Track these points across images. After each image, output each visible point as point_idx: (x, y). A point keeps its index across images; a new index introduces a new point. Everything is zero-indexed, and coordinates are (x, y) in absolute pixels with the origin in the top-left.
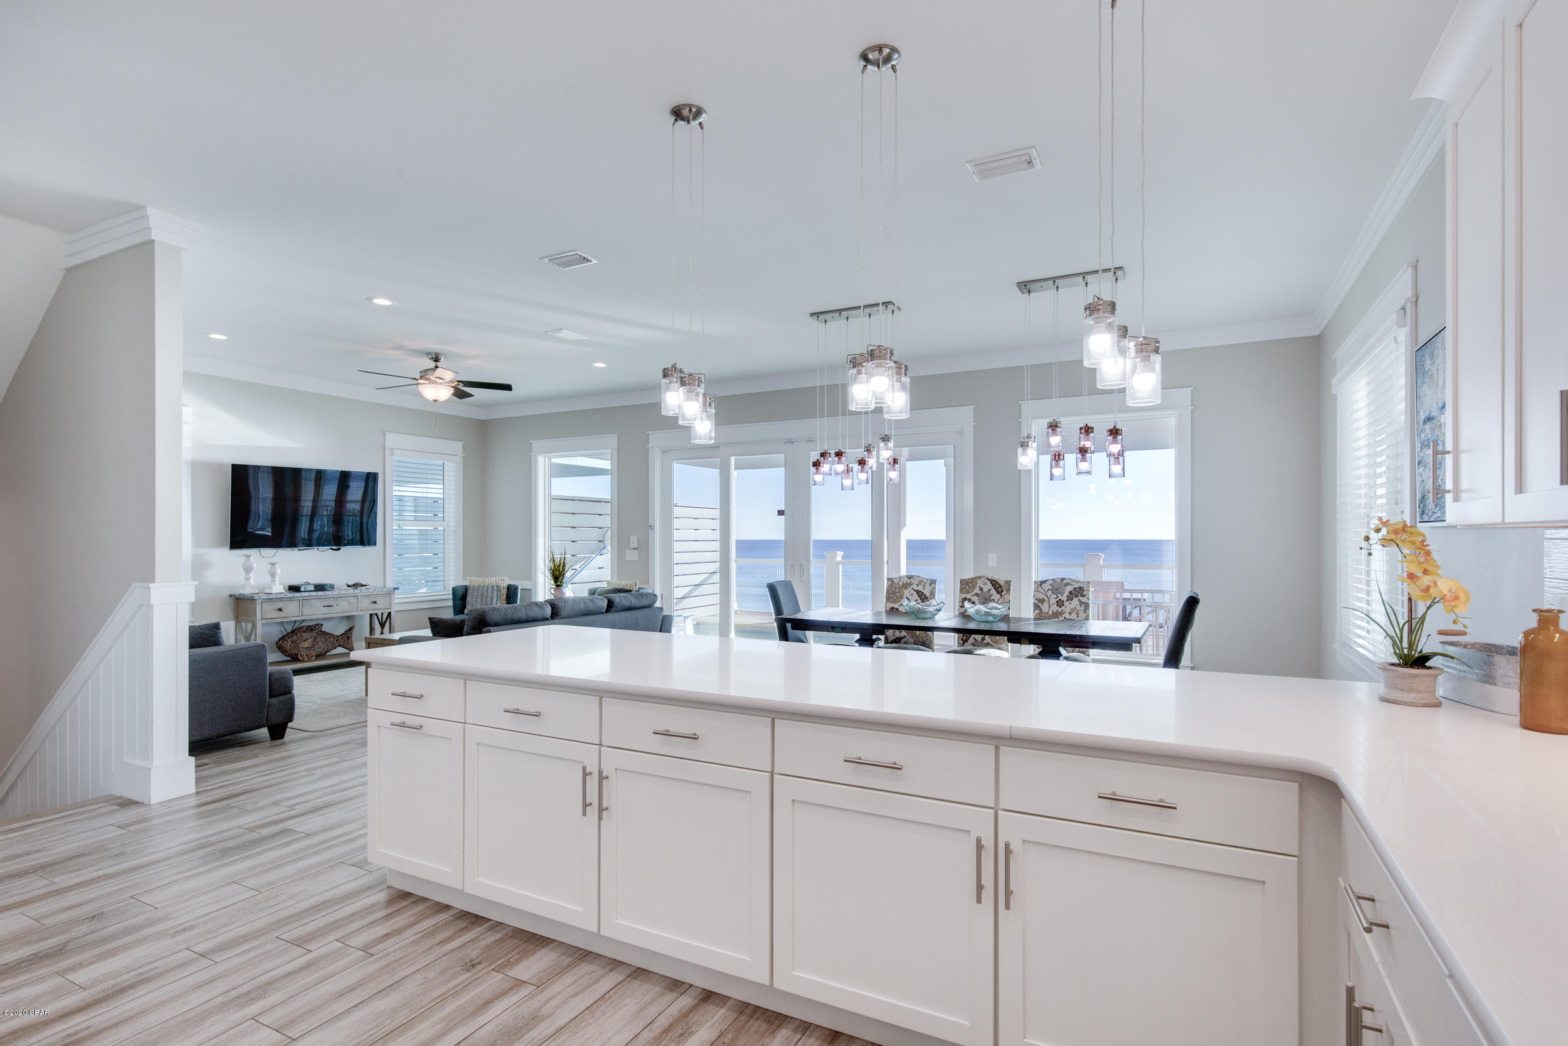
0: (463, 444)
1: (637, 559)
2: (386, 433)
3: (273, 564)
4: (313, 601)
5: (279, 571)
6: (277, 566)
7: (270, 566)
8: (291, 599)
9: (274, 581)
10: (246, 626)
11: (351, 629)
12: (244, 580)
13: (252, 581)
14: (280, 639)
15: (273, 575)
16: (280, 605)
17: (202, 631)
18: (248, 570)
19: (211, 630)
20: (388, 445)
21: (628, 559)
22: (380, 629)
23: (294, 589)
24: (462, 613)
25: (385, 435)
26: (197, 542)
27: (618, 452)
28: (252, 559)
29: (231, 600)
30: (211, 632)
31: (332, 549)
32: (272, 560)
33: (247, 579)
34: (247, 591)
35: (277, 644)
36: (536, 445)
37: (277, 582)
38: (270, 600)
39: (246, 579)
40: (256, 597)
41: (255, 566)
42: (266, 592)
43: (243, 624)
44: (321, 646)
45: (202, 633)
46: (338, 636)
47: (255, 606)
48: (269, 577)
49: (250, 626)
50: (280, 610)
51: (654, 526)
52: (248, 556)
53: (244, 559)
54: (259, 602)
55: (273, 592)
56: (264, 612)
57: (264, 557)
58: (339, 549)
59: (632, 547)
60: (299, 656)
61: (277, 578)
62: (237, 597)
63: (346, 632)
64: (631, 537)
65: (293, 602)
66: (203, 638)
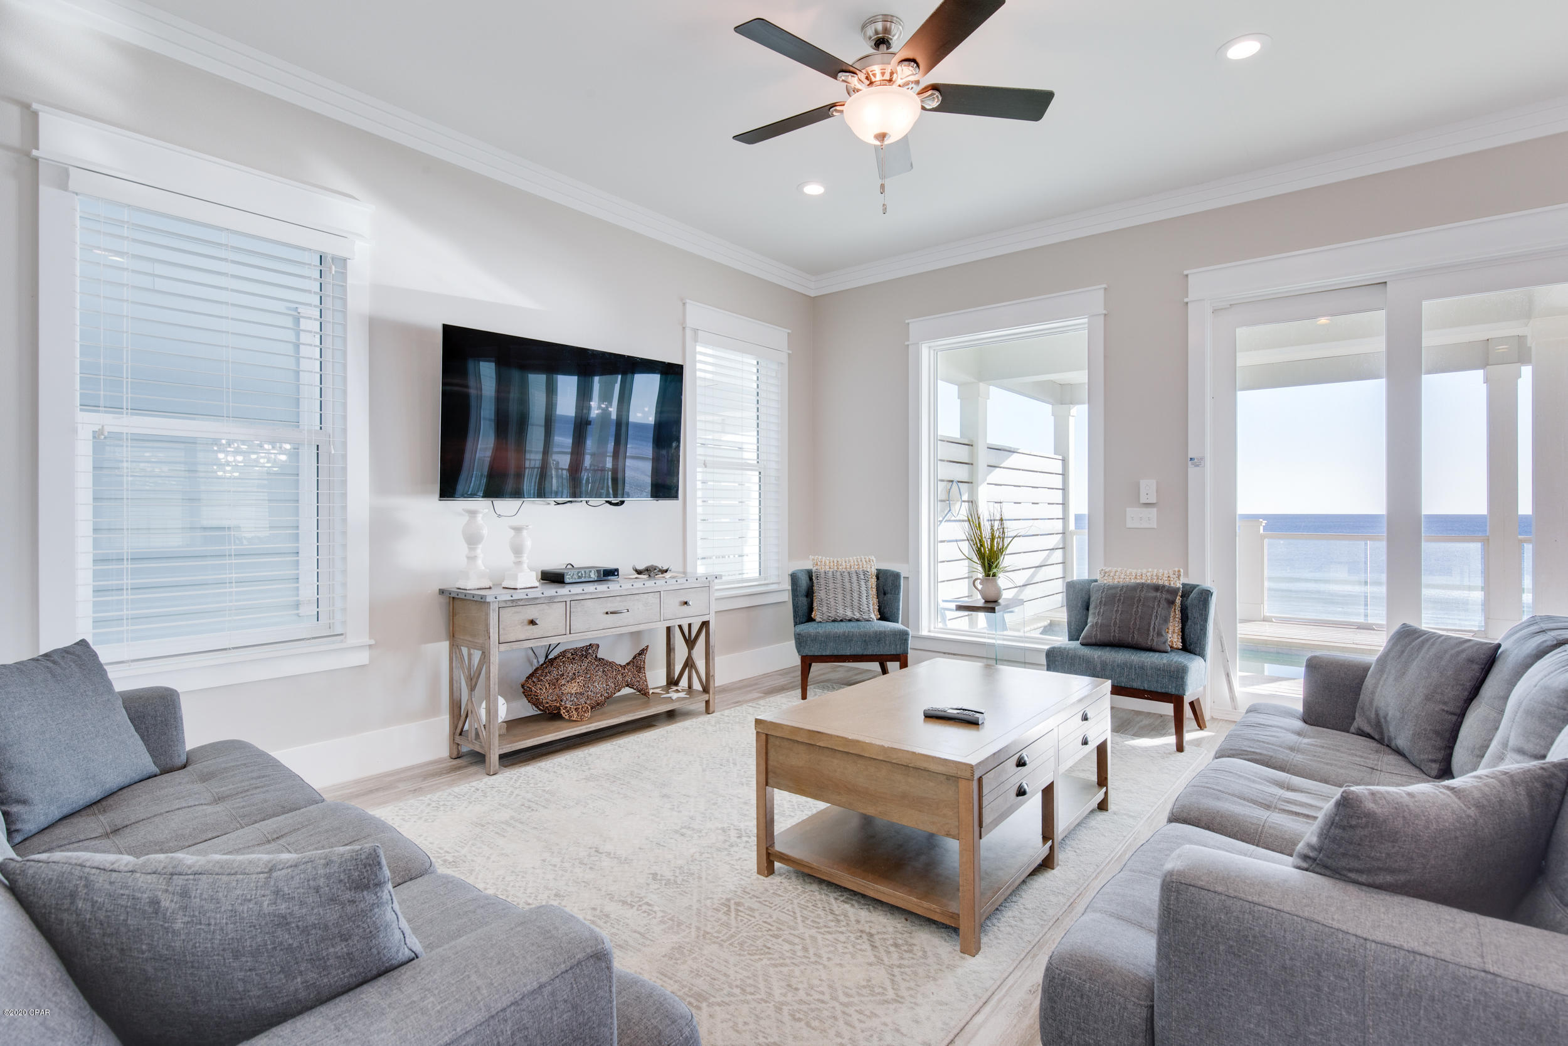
0: (788, 333)
1: (1155, 526)
2: (688, 301)
3: (518, 530)
4: (589, 603)
5: (528, 544)
6: (525, 533)
7: (512, 533)
8: (551, 600)
9: (519, 563)
10: (470, 655)
11: (643, 652)
12: (466, 559)
13: (480, 562)
14: (528, 678)
15: (518, 551)
16: (531, 613)
17: (283, 907)
18: (473, 540)
19: (333, 900)
20: (690, 322)
21: (1130, 524)
22: (686, 650)
23: (553, 578)
24: (810, 619)
25: (684, 304)
26: (381, 484)
27: (1105, 320)
28: (480, 517)
29: (443, 600)
30: (332, 915)
31: (610, 503)
32: (516, 521)
33: (472, 559)
34: (471, 583)
35: (523, 686)
36: (916, 326)
37: (525, 566)
38: (514, 603)
39: (468, 558)
40: (490, 596)
41: (485, 532)
42: (505, 584)
43: (465, 650)
44: (599, 686)
45: (283, 921)
46: (624, 667)
47: (487, 615)
48: (512, 555)
49: (477, 655)
50: (532, 622)
51: (1202, 459)
52: (473, 513)
53: (466, 518)
54: (494, 607)
55: (518, 586)
56: (504, 629)
57: (499, 516)
58: (622, 502)
59: (1143, 500)
60: (563, 711)
61: (525, 559)
62: (453, 595)
63: (634, 658)
64: (1143, 483)
65: (555, 605)
66: (290, 949)
